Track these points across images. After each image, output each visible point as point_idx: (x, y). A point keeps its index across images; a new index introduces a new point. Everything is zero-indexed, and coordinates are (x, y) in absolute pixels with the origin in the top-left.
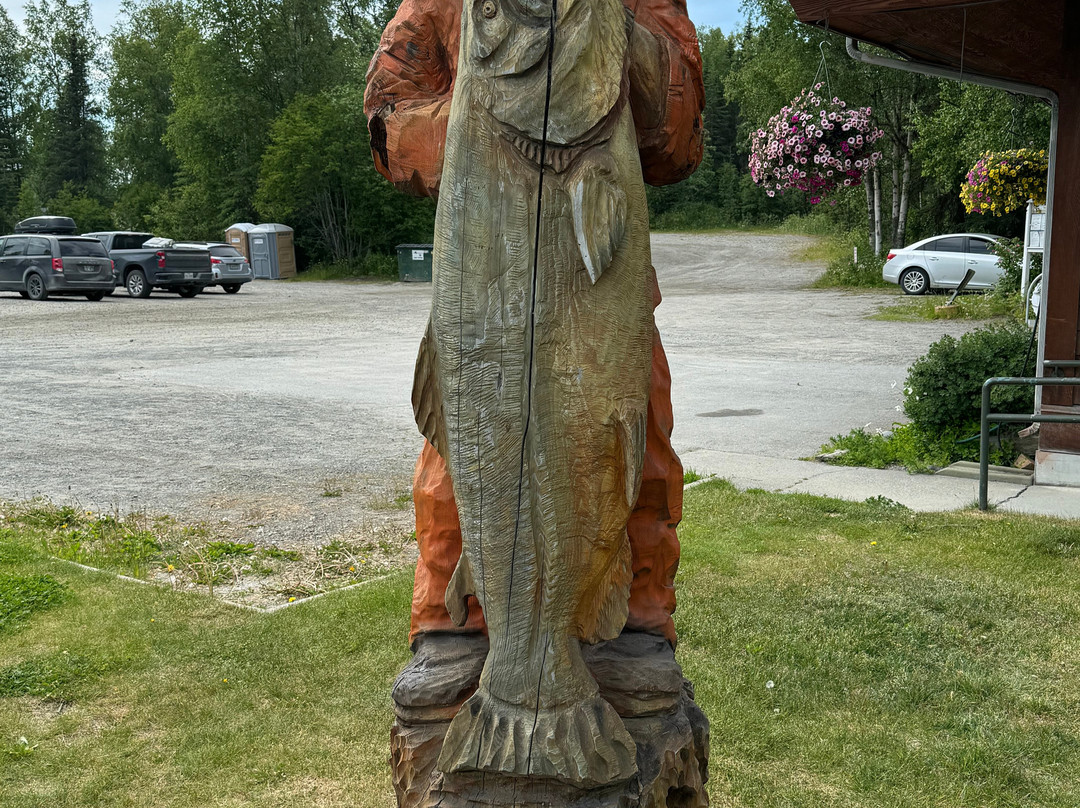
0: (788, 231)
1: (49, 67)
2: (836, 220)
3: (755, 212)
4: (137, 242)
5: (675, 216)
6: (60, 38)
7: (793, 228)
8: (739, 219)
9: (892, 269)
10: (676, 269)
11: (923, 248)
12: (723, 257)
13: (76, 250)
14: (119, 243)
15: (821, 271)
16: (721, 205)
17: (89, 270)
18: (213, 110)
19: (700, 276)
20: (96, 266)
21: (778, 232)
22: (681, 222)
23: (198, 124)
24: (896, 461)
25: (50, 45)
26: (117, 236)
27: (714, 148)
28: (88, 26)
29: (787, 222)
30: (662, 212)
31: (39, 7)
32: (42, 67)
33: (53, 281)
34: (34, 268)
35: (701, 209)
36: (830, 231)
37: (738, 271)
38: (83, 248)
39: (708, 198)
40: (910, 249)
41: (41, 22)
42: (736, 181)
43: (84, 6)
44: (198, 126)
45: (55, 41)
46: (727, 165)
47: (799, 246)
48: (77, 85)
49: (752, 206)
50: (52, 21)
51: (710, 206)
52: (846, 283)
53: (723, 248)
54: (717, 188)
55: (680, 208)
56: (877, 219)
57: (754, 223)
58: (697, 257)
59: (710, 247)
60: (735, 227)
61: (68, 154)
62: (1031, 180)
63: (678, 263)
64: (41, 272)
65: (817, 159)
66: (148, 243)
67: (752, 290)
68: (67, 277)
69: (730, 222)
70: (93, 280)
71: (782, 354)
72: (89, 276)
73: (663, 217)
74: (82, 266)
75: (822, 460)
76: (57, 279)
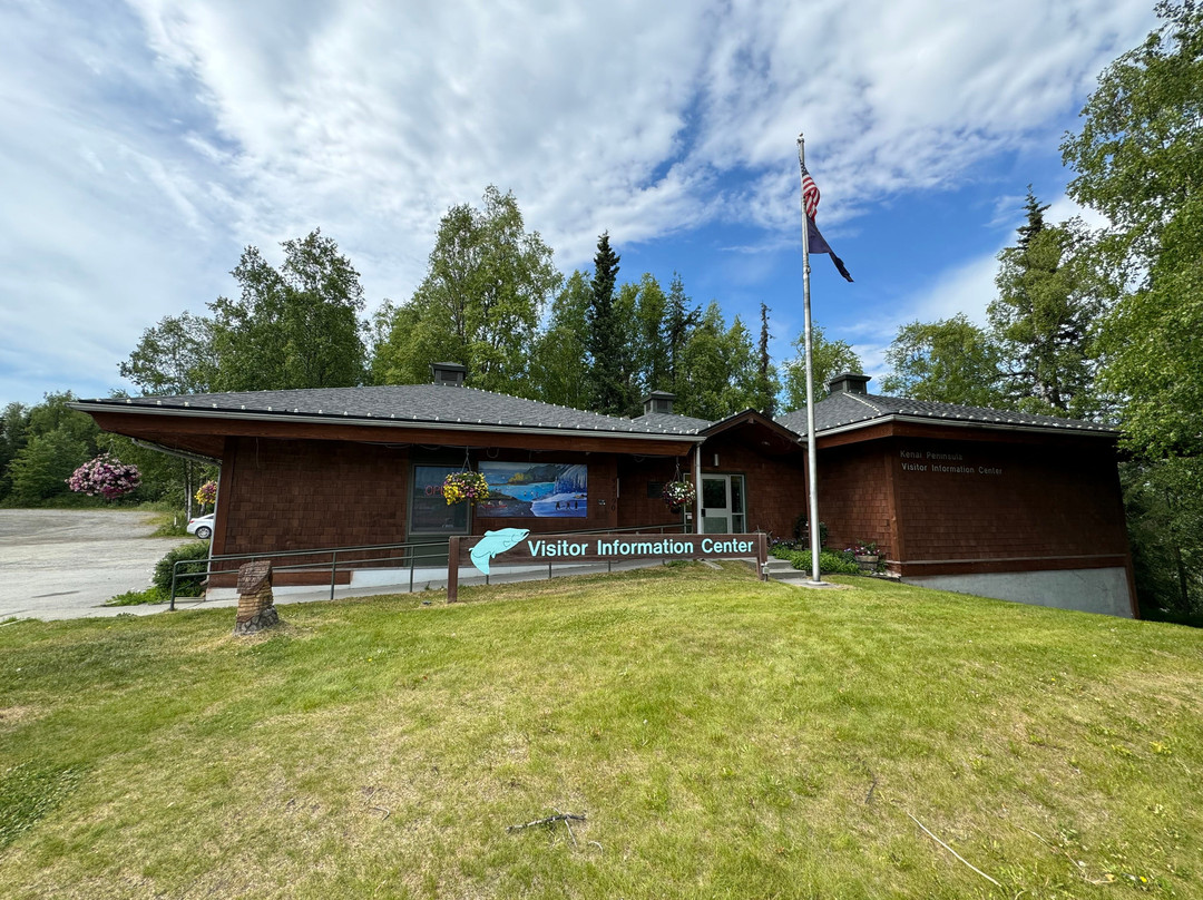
0: (143, 510)
2: (173, 505)
5: (58, 501)
7: (146, 508)
9: (192, 528)
10: (53, 529)
12: (92, 523)
15: (155, 528)
19: (71, 533)
21: (136, 510)
24: (144, 602)
29: (143, 505)
37: (103, 530)
40: (202, 519)
47: (148, 517)
52: (168, 534)
56: (189, 505)
58: (73, 522)
59: (84, 518)
63: (55, 526)
65: (119, 482)
67: (107, 539)
71: (107, 567)
73: (48, 500)
75: (105, 606)
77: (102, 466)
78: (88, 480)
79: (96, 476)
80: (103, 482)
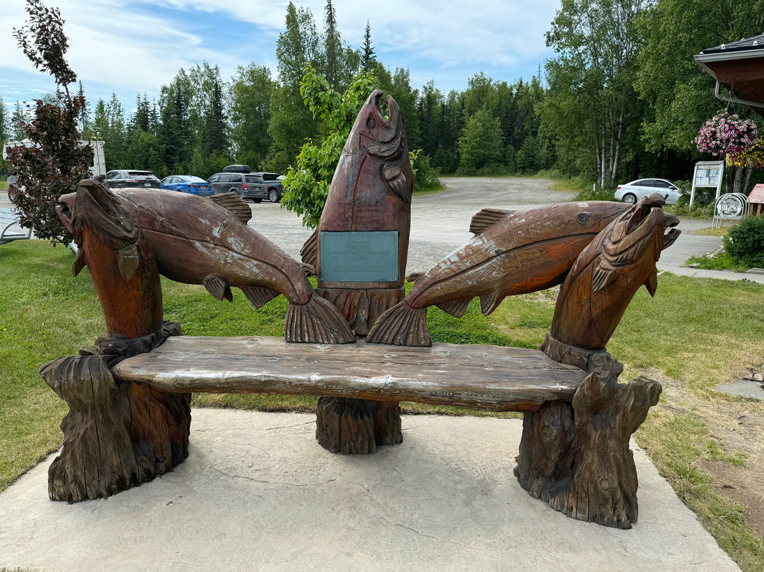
1: (200, 97)
3: (523, 168)
4: (274, 178)
5: (486, 170)
6: (206, 83)
7: (542, 175)
8: (516, 171)
9: (619, 194)
10: (497, 194)
11: (635, 184)
12: (516, 189)
13: (251, 180)
14: (266, 177)
16: (507, 165)
17: (257, 189)
18: (291, 118)
20: (260, 188)
21: (536, 178)
22: (488, 173)
23: (283, 124)
25: (201, 87)
26: (265, 174)
27: (505, 138)
28: (218, 78)
30: (479, 168)
31: (196, 70)
32: (197, 97)
33: (243, 194)
34: (233, 188)
35: (498, 166)
36: (561, 178)
38: (254, 179)
39: (500, 162)
40: (628, 185)
41: (197, 76)
42: (514, 154)
43: (216, 69)
44: (283, 125)
45: (204, 85)
46: (510, 146)
48: (217, 106)
49: (522, 165)
50: (202, 76)
51: (502, 165)
53: (513, 184)
54: (504, 157)
55: (488, 166)
56: (603, 171)
57: (523, 173)
58: (504, 189)
60: (514, 175)
61: (214, 137)
62: (759, 152)
63: (497, 191)
64: (237, 189)
66: (278, 178)
68: (249, 192)
69: (511, 173)
70: (259, 194)
72: (258, 192)
73: (480, 170)
74: (255, 187)
76: (245, 193)
77: (726, 123)
78: (715, 139)
79: (723, 134)
80: (728, 140)
